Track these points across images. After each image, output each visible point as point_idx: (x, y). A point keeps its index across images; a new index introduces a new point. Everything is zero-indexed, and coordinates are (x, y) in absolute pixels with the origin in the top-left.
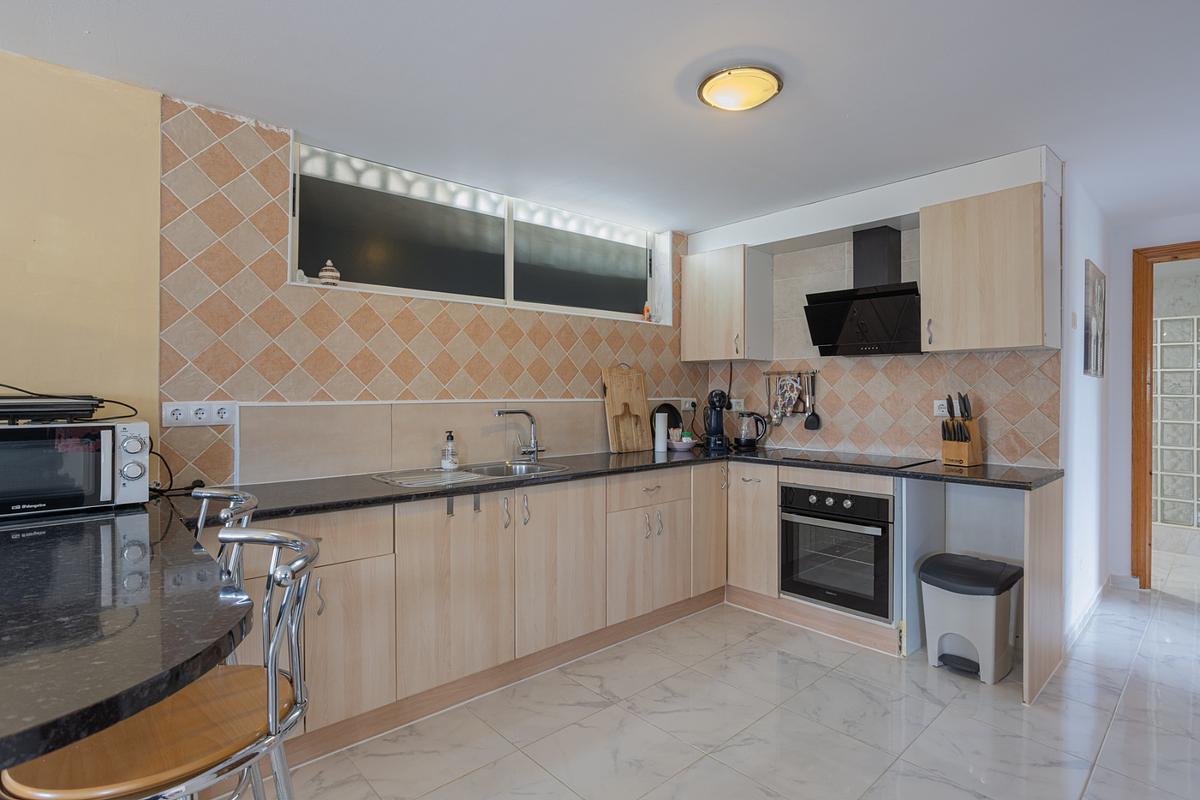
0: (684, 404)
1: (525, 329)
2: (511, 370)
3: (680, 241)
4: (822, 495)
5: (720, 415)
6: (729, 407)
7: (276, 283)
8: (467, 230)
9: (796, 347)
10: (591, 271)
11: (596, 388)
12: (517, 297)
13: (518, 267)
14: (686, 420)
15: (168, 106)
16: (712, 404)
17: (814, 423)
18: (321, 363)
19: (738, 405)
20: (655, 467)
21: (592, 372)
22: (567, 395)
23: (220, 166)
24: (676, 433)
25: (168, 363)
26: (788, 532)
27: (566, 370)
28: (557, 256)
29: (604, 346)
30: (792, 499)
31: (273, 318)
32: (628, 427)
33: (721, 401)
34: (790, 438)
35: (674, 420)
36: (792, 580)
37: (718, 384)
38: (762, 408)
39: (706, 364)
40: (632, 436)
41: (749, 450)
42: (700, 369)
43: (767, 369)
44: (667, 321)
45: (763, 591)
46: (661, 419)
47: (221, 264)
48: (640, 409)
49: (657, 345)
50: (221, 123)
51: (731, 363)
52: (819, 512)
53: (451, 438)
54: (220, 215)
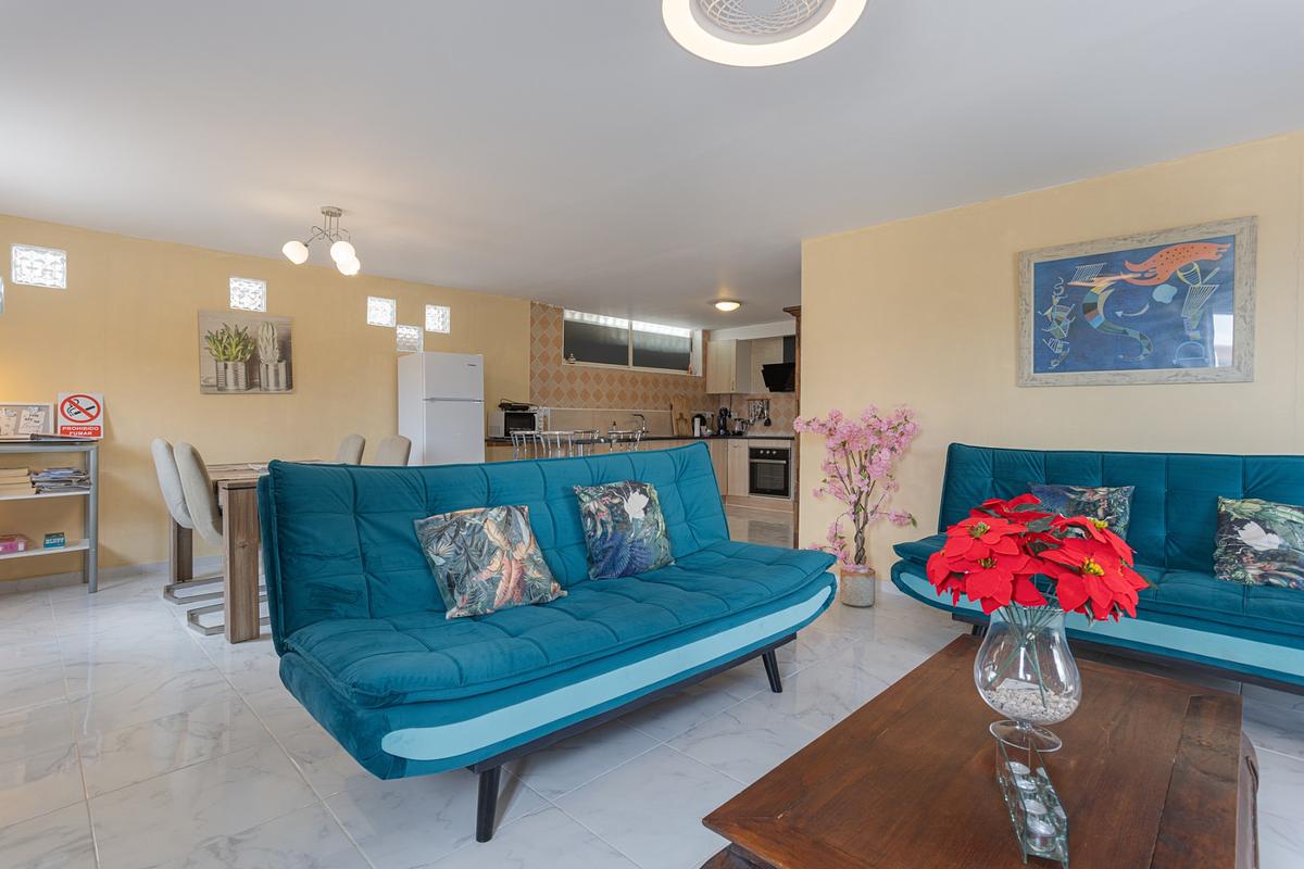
0: (708, 415)
1: (639, 379)
2: (634, 397)
3: (707, 334)
4: (765, 450)
5: (725, 420)
6: (730, 416)
7: (559, 364)
8: (614, 336)
9: (759, 388)
10: (665, 350)
11: (667, 406)
12: (634, 365)
13: (634, 350)
14: (709, 423)
15: (533, 304)
16: (722, 415)
17: (768, 423)
18: (572, 393)
19: (734, 415)
20: (693, 438)
21: (666, 398)
22: (656, 408)
23: (545, 323)
24: (704, 428)
25: (532, 394)
26: (753, 467)
27: (656, 398)
28: (651, 344)
29: (671, 387)
30: (754, 453)
31: (558, 377)
32: (682, 423)
33: (725, 413)
34: (758, 429)
35: (703, 422)
36: (754, 489)
37: (724, 405)
38: (746, 418)
39: (719, 395)
40: (684, 429)
41: (739, 435)
42: (716, 398)
43: (748, 398)
44: (700, 374)
45: (742, 495)
46: (697, 421)
47: (545, 358)
48: (687, 416)
49: (695, 386)
50: (545, 308)
51: (731, 395)
52: (764, 457)
53: (615, 424)
54: (544, 341)
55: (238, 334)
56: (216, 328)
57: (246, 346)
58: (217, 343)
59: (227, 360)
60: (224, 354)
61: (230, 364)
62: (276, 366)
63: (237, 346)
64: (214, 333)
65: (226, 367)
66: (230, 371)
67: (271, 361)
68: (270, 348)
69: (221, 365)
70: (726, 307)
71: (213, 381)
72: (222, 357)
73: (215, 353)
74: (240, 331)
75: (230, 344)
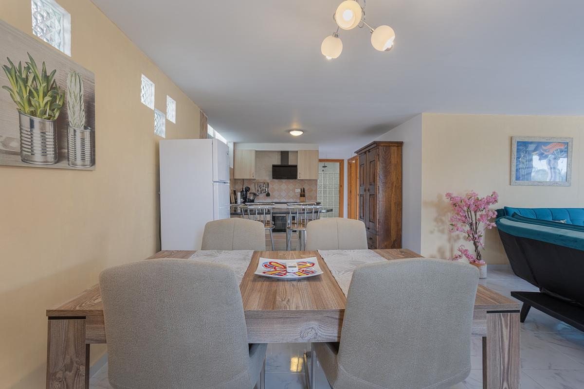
3: (234, 145)
6: (249, 191)
9: (261, 176)
15: (200, 111)
17: (268, 195)
34: (261, 199)
37: (248, 185)
43: (254, 181)
46: (239, 194)
50: (203, 115)
55: (46, 78)
56: (20, 58)
57: (54, 98)
58: (20, 82)
59: (33, 113)
60: (30, 105)
61: (37, 120)
62: (83, 133)
63: (45, 95)
64: (17, 65)
65: (32, 126)
66: (37, 131)
67: (79, 127)
68: (77, 108)
69: (26, 120)
70: (296, 134)
71: (15, 145)
72: (28, 109)
73: (18, 98)
74: (48, 74)
75: (37, 90)
